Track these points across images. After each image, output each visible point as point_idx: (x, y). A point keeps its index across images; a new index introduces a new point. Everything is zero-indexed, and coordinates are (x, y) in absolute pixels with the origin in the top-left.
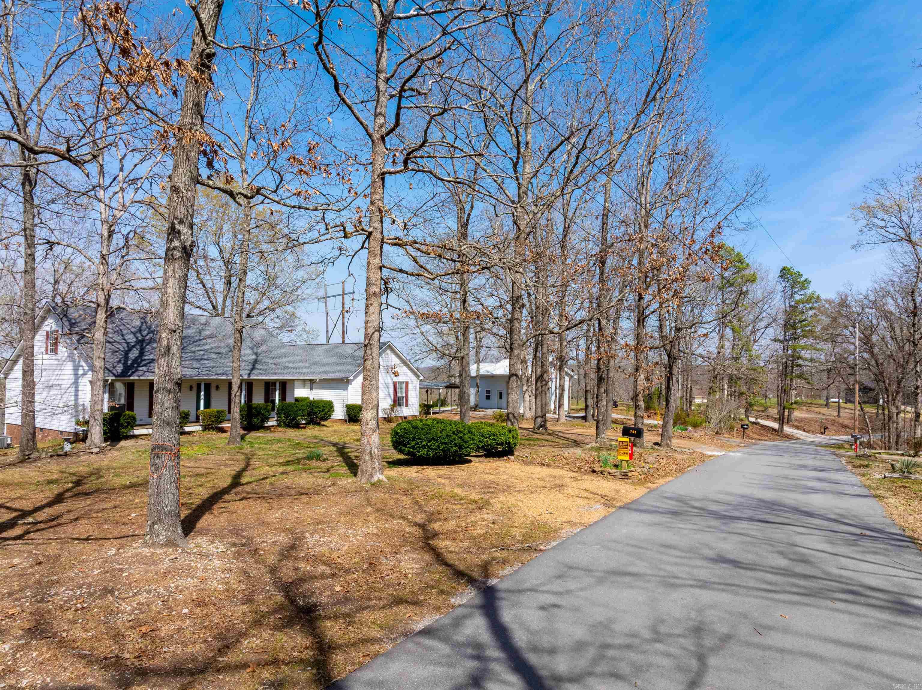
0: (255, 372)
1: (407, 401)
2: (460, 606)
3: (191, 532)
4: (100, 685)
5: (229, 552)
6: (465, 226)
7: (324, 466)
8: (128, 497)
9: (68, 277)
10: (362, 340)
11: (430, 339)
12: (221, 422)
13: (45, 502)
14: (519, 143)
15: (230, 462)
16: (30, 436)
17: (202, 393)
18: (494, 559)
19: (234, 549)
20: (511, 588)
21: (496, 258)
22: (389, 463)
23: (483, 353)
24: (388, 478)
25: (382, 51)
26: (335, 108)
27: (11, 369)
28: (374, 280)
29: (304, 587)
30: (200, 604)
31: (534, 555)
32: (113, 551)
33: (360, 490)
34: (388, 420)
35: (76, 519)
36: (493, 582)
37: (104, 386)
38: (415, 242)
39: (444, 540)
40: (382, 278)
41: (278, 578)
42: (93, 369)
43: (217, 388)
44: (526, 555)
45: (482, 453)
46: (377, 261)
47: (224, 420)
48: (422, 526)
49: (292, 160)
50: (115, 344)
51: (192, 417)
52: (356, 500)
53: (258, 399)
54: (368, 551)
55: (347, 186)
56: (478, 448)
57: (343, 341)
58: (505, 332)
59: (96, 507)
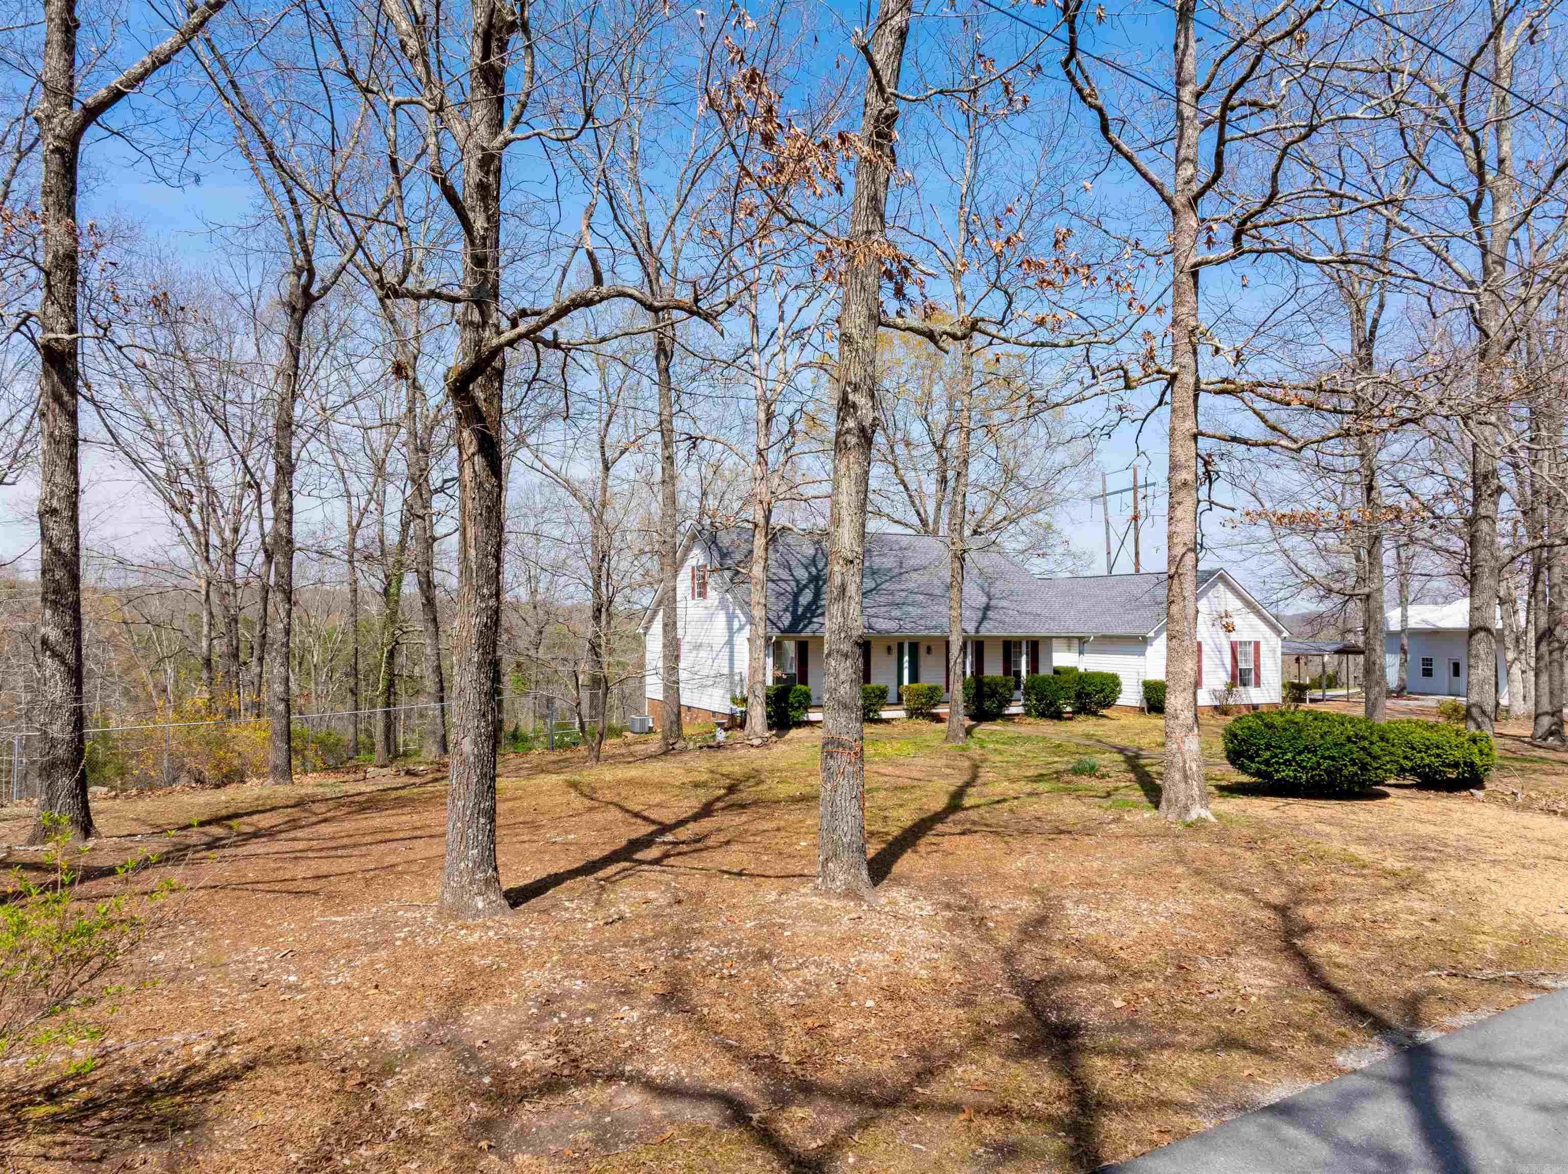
0: (986, 625)
1: (1258, 676)
2: (1355, 1071)
3: (883, 878)
4: (749, 1094)
5: (939, 918)
6: (1368, 343)
7: (1100, 786)
8: (794, 816)
9: (720, 485)
10: (1164, 567)
11: (1301, 562)
12: (935, 705)
13: (690, 814)
14: (1481, 164)
15: (948, 771)
16: (673, 718)
17: (906, 658)
18: (1432, 991)
19: (949, 914)
20: (1469, 1055)
21: (1431, 397)
22: (1221, 788)
23: (1415, 584)
24: (1219, 817)
25: (1187, 46)
26: (1103, 164)
27: (651, 621)
28: (1183, 458)
29: (1060, 992)
30: (892, 995)
31: (1528, 995)
32: (773, 896)
33: (1164, 834)
34: (1221, 710)
35: (728, 843)
36: (1427, 1035)
37: (767, 646)
38: (1260, 385)
39: (1325, 941)
40: (1198, 455)
41: (1017, 971)
42: (751, 620)
43: (929, 650)
44: (1509, 993)
45: (1410, 780)
46: (1189, 424)
47: (939, 702)
48: (1281, 910)
49: (1025, 266)
50: (780, 583)
51: (892, 697)
52: (1156, 850)
53: (993, 670)
54: (1177, 944)
55: (1127, 296)
56: (1402, 770)
57: (1137, 570)
58: (1461, 544)
59: (752, 828)
